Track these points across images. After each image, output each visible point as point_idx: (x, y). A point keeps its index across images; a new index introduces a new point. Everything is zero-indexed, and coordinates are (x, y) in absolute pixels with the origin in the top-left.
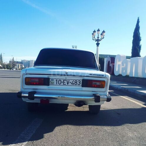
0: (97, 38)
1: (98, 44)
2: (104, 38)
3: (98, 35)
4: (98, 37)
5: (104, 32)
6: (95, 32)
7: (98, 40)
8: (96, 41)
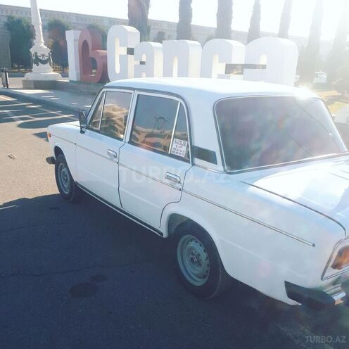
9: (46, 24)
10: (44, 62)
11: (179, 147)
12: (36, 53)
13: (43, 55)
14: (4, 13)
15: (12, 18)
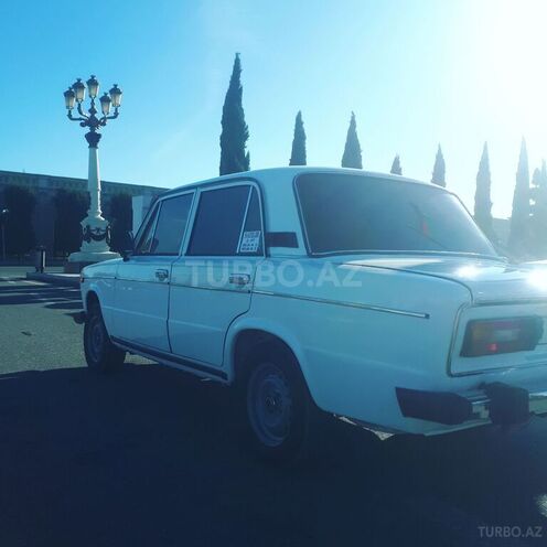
0: (88, 115)
1: (93, 139)
2: (116, 114)
3: (93, 103)
4: (92, 111)
5: (115, 91)
6: (78, 86)
7: (92, 122)
8: (82, 125)
9: (108, 199)
10: (98, 238)
11: (250, 241)
12: (88, 227)
13: (98, 230)
14: (54, 187)
15: (65, 191)
